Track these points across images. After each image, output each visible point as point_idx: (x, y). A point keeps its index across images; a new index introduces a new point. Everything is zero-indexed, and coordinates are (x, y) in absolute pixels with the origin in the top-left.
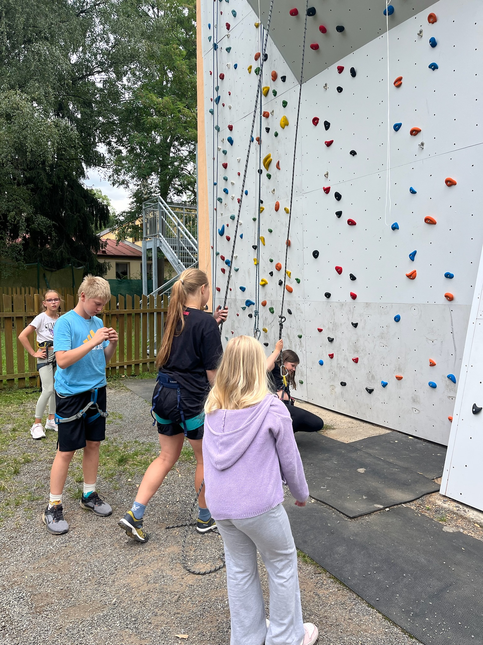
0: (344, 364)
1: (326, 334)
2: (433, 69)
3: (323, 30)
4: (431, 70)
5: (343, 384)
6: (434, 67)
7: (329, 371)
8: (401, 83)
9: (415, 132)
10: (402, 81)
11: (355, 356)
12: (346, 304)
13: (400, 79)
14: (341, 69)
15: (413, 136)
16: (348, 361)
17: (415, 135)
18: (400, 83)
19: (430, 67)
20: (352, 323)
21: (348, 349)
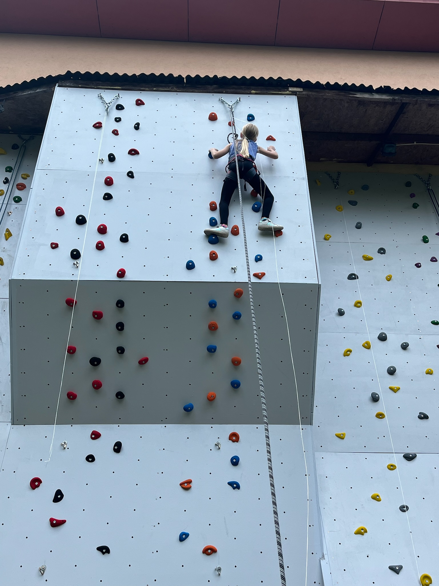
2: (234, 488)
3: (97, 385)
4: (230, 488)
6: (235, 485)
8: (191, 487)
9: (209, 551)
10: (191, 485)
13: (189, 482)
14: (96, 435)
15: (205, 554)
17: (209, 554)
18: (188, 486)
19: (231, 484)
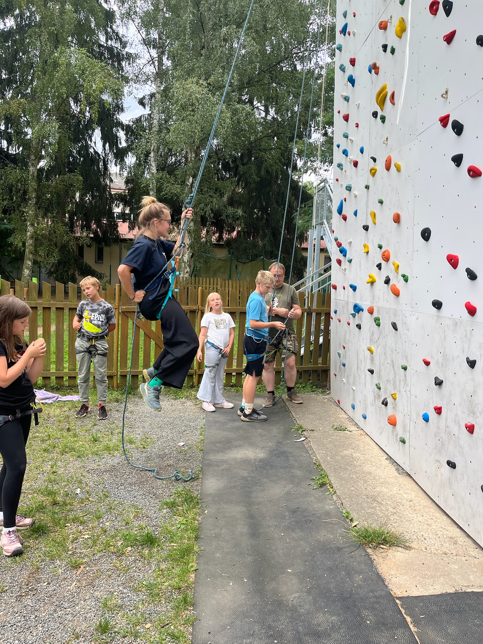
0: (455, 429)
1: (435, 371)
5: (452, 465)
7: (435, 435)
11: (470, 421)
12: (461, 323)
16: (459, 427)
20: (468, 358)
21: (460, 404)
